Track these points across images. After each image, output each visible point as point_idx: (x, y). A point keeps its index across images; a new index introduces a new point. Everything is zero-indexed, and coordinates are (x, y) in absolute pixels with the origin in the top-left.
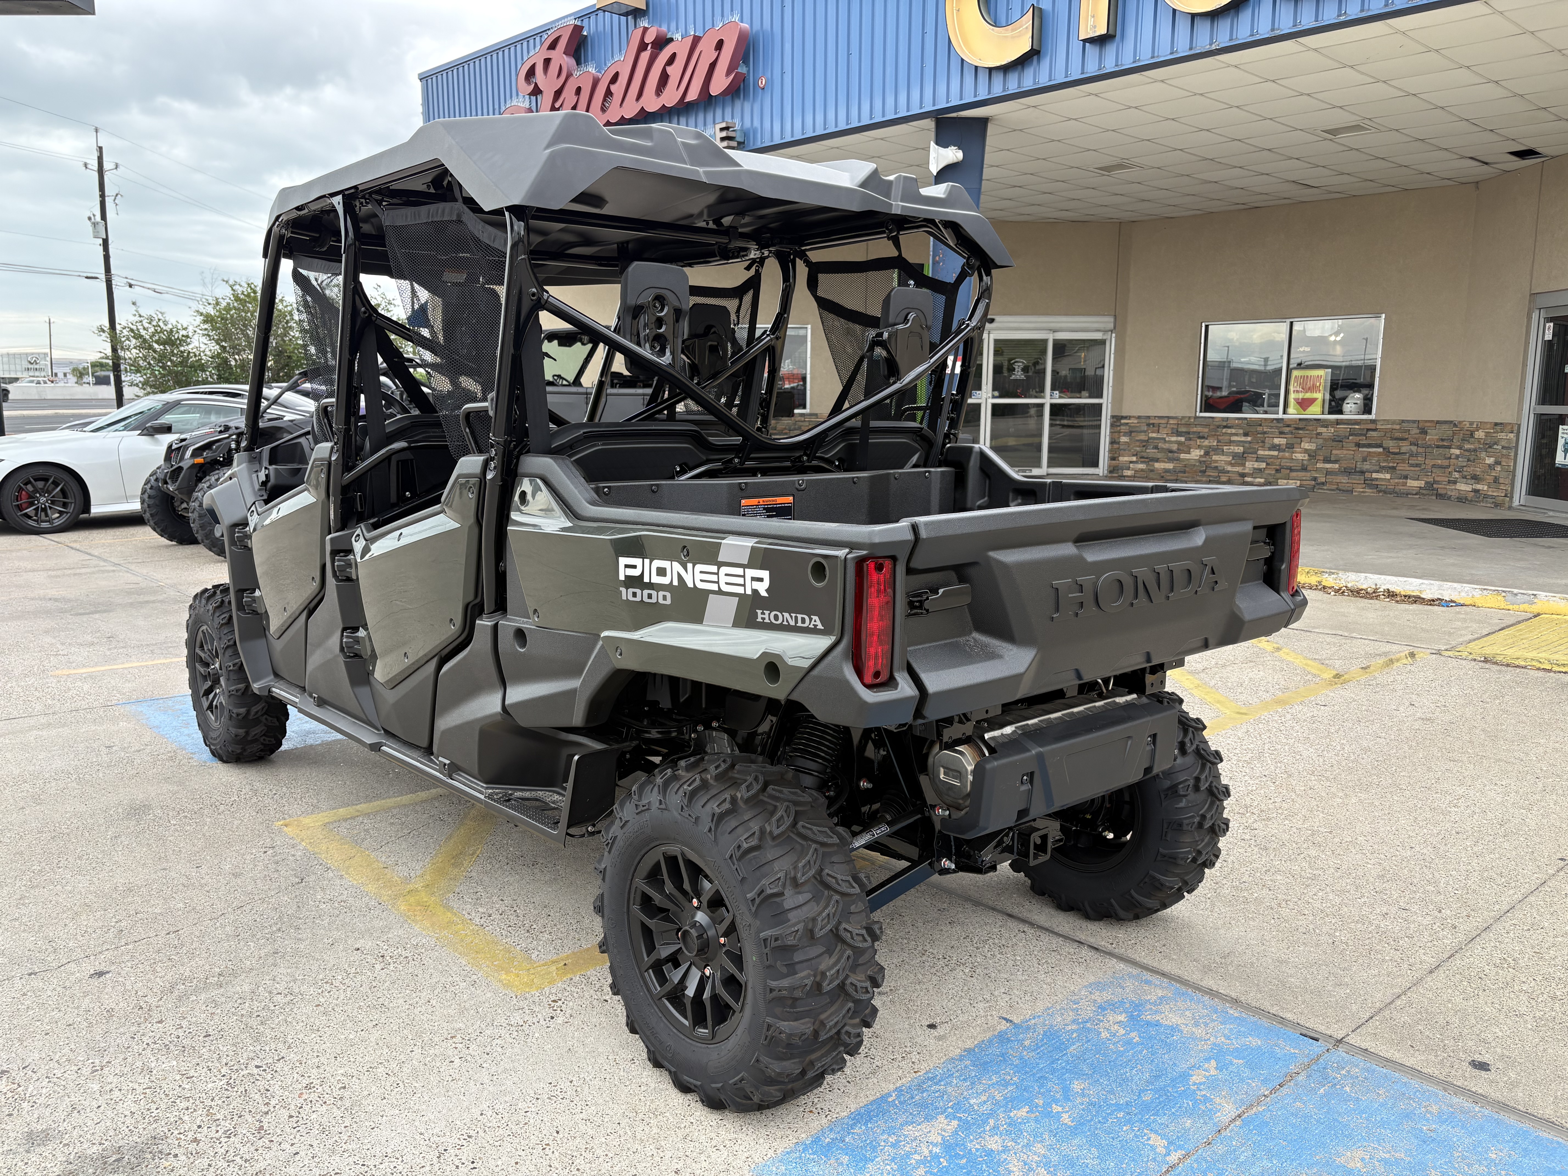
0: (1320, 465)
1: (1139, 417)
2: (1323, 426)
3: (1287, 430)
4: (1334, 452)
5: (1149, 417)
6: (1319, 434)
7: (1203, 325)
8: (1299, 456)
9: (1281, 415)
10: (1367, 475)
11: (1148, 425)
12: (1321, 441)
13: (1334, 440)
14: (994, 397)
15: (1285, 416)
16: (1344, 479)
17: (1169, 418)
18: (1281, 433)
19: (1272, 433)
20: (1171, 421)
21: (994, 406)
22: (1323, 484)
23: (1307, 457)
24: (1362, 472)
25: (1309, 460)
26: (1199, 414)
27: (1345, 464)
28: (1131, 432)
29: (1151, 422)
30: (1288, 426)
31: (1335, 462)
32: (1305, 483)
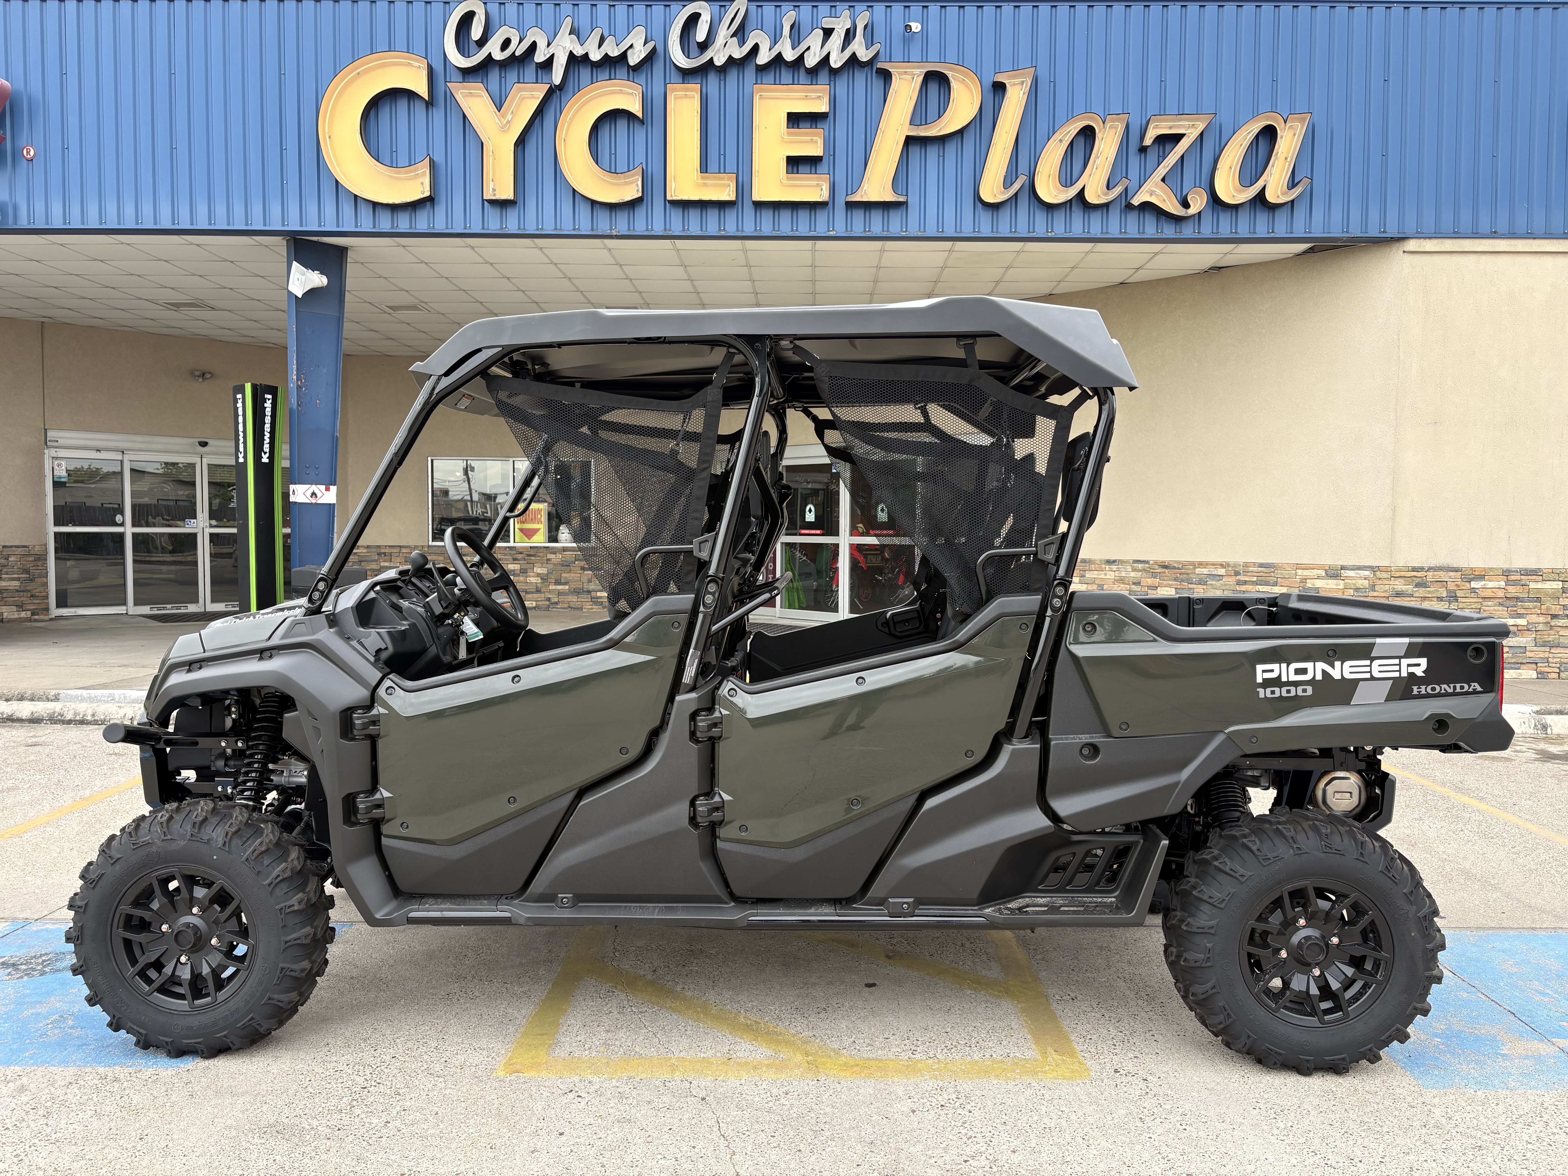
0: (552, 587)
1: (368, 547)
2: (552, 553)
3: (520, 556)
4: (563, 575)
5: (379, 547)
6: (548, 560)
7: (429, 459)
8: (533, 580)
9: (512, 544)
10: (593, 594)
11: (379, 554)
12: (551, 566)
13: (563, 565)
14: (211, 526)
15: (516, 545)
16: (573, 599)
17: (400, 547)
18: (515, 559)
19: (506, 559)
20: (404, 550)
21: (212, 535)
22: (556, 603)
23: (540, 581)
24: (589, 592)
25: (542, 583)
26: (431, 543)
27: (574, 585)
28: (361, 562)
29: (382, 551)
30: (521, 553)
31: (565, 584)
32: (540, 603)
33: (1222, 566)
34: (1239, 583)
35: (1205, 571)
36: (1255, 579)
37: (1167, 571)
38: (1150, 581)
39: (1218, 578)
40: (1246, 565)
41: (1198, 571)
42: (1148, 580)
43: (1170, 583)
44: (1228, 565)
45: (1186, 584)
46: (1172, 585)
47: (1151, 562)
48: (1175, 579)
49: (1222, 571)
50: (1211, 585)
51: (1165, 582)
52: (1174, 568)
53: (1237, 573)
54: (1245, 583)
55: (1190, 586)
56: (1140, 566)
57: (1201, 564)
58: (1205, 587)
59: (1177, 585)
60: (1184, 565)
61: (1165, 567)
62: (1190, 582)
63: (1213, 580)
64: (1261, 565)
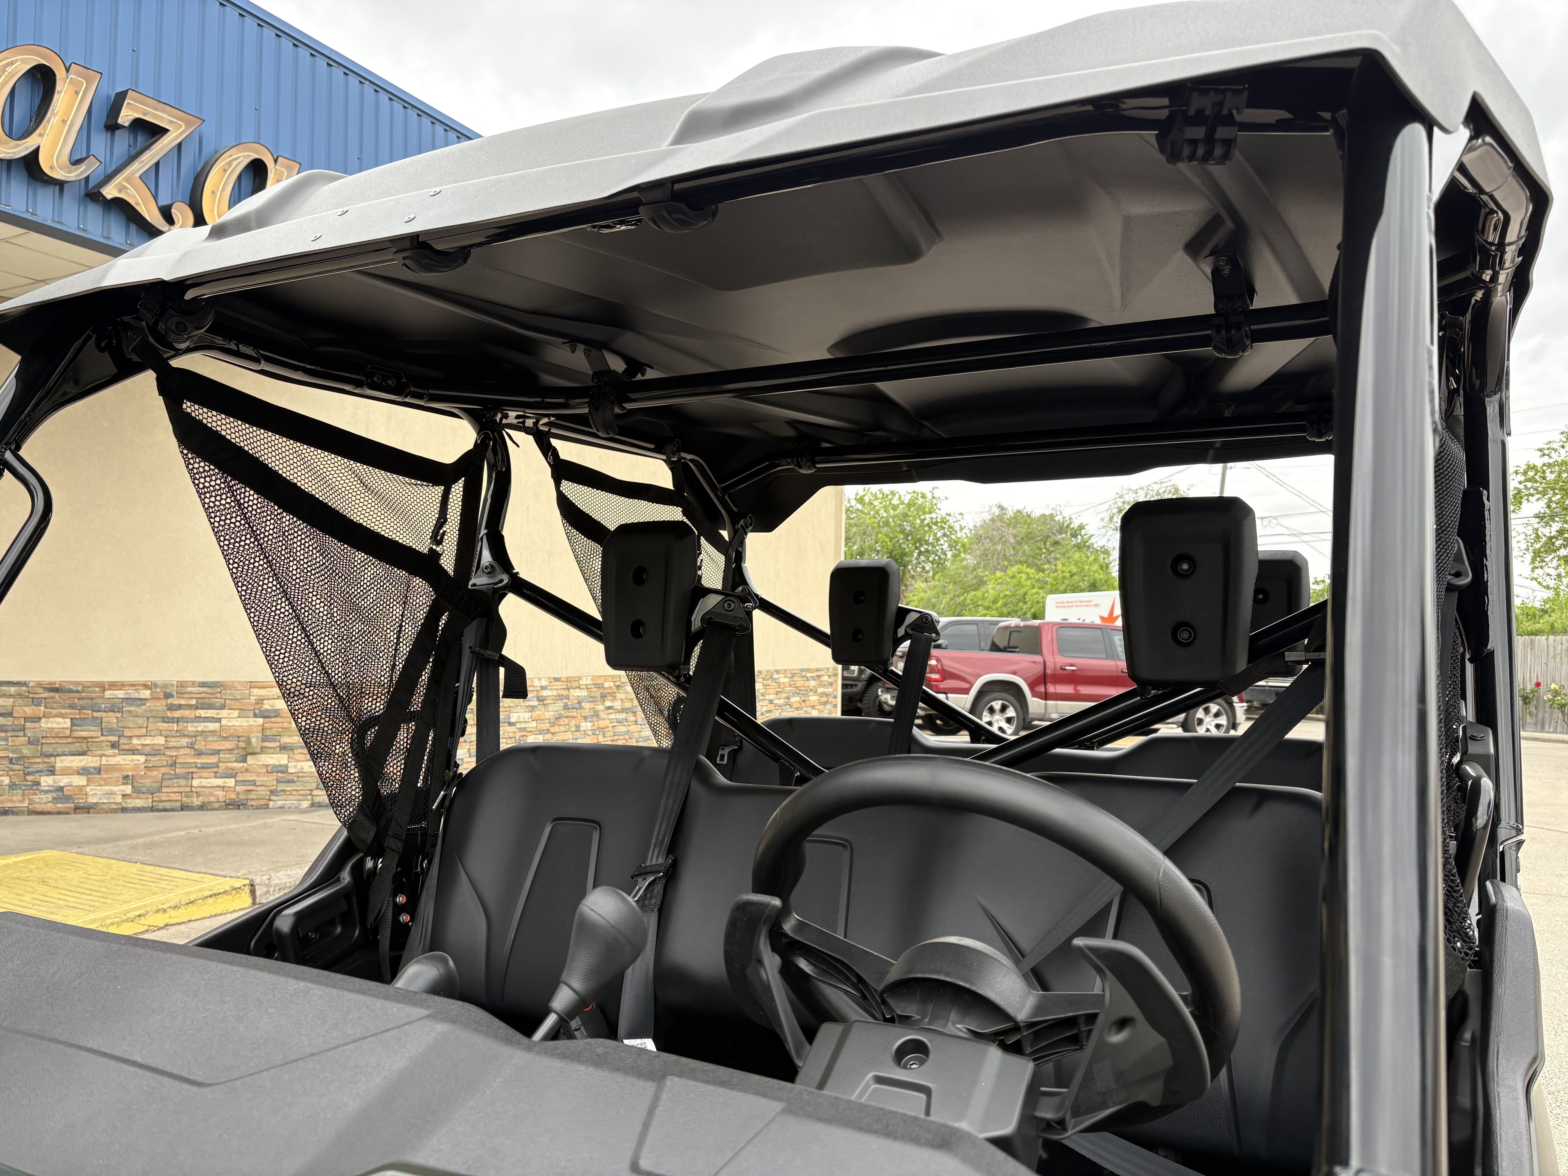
33: (146, 686)
34: (171, 708)
35: (120, 694)
36: (194, 702)
37: (57, 695)
38: (29, 711)
39: (139, 702)
40: (182, 685)
41: (108, 694)
42: (26, 709)
43: (63, 711)
44: (155, 685)
45: (89, 712)
46: (66, 713)
47: (31, 684)
48: (71, 707)
49: (146, 694)
50: (130, 712)
51: (54, 712)
52: (70, 691)
53: (168, 696)
54: (180, 707)
55: (96, 714)
56: (12, 690)
57: (113, 685)
58: (119, 715)
59: (75, 714)
60: (85, 686)
61: (57, 690)
62: (96, 709)
63: (131, 705)
64: (203, 684)
